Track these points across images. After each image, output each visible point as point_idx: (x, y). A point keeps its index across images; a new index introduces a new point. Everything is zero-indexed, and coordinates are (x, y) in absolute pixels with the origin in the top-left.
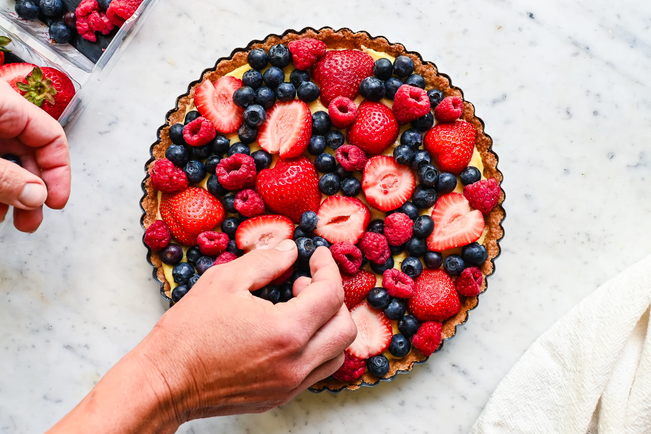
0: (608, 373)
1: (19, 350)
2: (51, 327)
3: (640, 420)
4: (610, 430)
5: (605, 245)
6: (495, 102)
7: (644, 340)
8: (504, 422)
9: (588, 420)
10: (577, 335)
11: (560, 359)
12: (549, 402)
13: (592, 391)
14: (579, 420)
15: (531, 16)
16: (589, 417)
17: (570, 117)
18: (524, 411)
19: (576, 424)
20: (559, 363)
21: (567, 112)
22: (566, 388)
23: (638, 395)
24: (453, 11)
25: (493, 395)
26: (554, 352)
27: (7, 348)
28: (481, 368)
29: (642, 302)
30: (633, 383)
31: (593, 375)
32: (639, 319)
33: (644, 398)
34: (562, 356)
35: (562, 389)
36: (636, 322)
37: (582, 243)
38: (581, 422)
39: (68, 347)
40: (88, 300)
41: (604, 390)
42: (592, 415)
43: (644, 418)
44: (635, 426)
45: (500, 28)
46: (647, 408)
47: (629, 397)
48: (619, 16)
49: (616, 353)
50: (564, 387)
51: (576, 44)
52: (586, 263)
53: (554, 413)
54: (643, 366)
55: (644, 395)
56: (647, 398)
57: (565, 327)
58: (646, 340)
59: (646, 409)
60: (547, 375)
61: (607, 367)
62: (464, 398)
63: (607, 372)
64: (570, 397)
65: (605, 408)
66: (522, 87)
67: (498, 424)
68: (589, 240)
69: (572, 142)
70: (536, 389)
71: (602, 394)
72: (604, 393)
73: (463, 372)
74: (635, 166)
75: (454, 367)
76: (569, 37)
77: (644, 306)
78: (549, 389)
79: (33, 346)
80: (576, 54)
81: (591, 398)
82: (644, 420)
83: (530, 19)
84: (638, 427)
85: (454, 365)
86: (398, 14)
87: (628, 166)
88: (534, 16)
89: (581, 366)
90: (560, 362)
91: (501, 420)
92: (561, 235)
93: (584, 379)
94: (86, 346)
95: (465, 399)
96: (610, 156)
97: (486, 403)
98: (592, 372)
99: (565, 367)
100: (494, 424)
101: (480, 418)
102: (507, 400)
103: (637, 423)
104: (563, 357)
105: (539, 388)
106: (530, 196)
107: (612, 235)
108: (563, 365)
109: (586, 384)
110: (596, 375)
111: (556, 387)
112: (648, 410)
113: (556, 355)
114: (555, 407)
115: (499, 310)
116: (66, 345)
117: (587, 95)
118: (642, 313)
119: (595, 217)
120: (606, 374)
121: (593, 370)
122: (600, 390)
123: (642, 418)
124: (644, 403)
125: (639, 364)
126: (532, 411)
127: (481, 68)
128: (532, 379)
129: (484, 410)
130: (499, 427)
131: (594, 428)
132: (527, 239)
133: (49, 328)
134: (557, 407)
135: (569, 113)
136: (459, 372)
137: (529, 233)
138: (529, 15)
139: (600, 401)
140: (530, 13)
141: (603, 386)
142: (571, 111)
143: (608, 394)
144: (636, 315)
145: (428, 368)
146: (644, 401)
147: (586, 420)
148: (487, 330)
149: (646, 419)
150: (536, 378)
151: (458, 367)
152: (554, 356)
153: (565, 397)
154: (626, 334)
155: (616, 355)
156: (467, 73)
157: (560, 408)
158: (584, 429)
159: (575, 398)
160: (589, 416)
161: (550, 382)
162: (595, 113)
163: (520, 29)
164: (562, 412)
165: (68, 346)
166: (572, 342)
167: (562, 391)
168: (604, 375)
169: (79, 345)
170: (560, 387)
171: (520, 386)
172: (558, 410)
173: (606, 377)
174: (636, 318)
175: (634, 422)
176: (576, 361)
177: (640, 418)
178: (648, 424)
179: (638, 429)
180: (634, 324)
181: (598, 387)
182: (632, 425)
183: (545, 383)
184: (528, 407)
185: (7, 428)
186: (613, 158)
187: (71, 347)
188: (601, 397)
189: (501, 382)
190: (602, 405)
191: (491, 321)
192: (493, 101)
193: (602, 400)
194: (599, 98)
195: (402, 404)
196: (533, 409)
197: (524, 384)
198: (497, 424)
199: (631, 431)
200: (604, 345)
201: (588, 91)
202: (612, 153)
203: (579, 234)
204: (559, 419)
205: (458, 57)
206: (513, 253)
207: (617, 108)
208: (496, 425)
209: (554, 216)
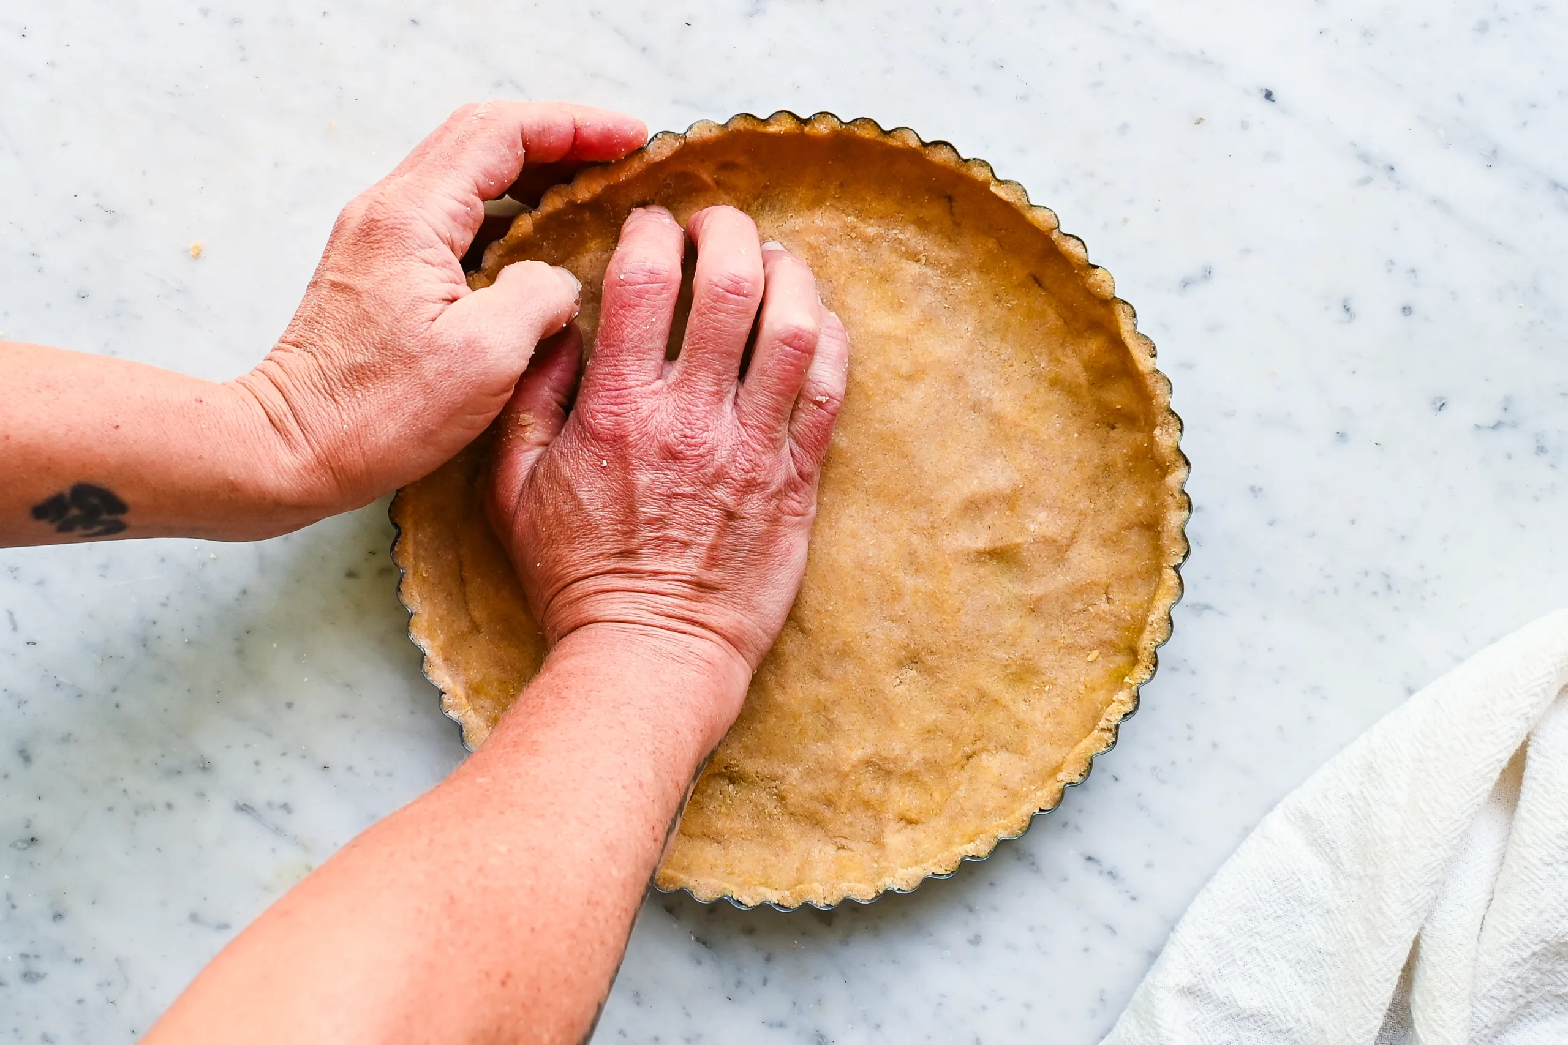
0: (1437, 882)
1: (137, 813)
2: (207, 765)
3: (1504, 987)
4: (1440, 1007)
5: (1423, 598)
6: (1186, 284)
7: (1513, 812)
8: (1202, 987)
9: (1392, 984)
10: (1365, 798)
11: (1328, 851)
12: (1302, 945)
13: (1402, 920)
14: (1371, 985)
15: (1269, 95)
16: (1394, 979)
17: (1351, 317)
18: (1245, 963)
19: (1365, 994)
20: (1325, 859)
21: (1345, 306)
22: (1341, 915)
23: (1499, 932)
24: (1099, 84)
25: (1177, 928)
26: (1315, 835)
27: (111, 809)
28: (1149, 865)
29: (1513, 728)
30: (1488, 906)
31: (1402, 886)
32: (1505, 764)
33: (1512, 938)
34: (1331, 843)
35: (1333, 917)
36: (1500, 771)
37: (1375, 593)
38: (1377, 990)
39: (244, 808)
40: (290, 705)
41: (1426, 919)
42: (1400, 973)
43: (1513, 983)
44: (1492, 1000)
45: (1199, 122)
46: (1519, 960)
47: (1479, 935)
48: (1461, 99)
49: (1455, 838)
50: (1336, 911)
51: (1365, 158)
52: (1381, 638)
53: (1314, 968)
54: (1511, 867)
55: (1512, 932)
56: (1518, 939)
57: (1340, 780)
58: (1518, 810)
59: (1517, 962)
60: (1298, 884)
61: (1435, 867)
62: (1111, 929)
63: (1433, 879)
64: (1351, 935)
65: (1428, 959)
66: (1246, 251)
67: (1190, 992)
68: (1389, 587)
69: (1354, 372)
70: (1274, 915)
71: (1422, 928)
72: (1426, 926)
73: (1110, 873)
74: (1493, 428)
75: (1090, 863)
76: (1352, 144)
77: (1517, 736)
78: (1303, 916)
79: (169, 806)
80: (1367, 180)
81: (1400, 937)
82: (1512, 986)
83: (1268, 103)
84: (1498, 1003)
85: (1089, 858)
86: (977, 88)
87: (1477, 427)
88: (1275, 96)
89: (1376, 866)
90: (1328, 856)
91: (1194, 981)
92: (1329, 577)
93: (1383, 894)
94: (286, 807)
95: (1114, 932)
96: (1438, 405)
97: (1163, 945)
98: (1401, 878)
99: (1338, 867)
100: (1179, 990)
101: (1149, 978)
102: (1208, 937)
103: (1495, 993)
104: (1334, 846)
105: (1280, 913)
106: (1261, 489)
107: (1439, 577)
108: (1334, 864)
109: (1387, 905)
110: (1411, 885)
111: (1318, 911)
112: (1520, 965)
113: (1319, 840)
114: (1316, 956)
115: (1189, 738)
116: (241, 803)
117: (1390, 271)
118: (1512, 750)
119: (1403, 538)
120: (1432, 883)
121: (1403, 875)
122: (1419, 918)
123: (1507, 982)
124: (1511, 949)
125: (1502, 864)
126: (1263, 964)
127: (1157, 210)
128: (1265, 893)
129: (1159, 960)
130: (1191, 997)
131: (1400, 1002)
132: (1253, 585)
133: (205, 766)
134: (1320, 956)
135: (1348, 310)
136: (1101, 872)
137: (1258, 571)
138: (1264, 93)
139: (1416, 943)
140: (1267, 90)
141: (1425, 911)
142: (1354, 306)
143: (1434, 927)
144: (1500, 756)
145: (1033, 864)
146: (1512, 944)
147: (1388, 985)
148: (1162, 782)
149: (1516, 986)
150: (1275, 890)
151: (1098, 861)
152: (1316, 843)
153: (1338, 933)
154: (1477, 796)
155: (1455, 842)
156: (1126, 220)
157: (1327, 958)
158: (1384, 1004)
159: (1363, 935)
160: (1394, 975)
161: (1304, 901)
162: (1406, 310)
163: (1244, 125)
164: (1333, 968)
165: (244, 804)
166: (1354, 813)
167: (1332, 920)
168: (1428, 886)
169: (270, 804)
170: (1328, 911)
171: (1239, 908)
172: (1323, 962)
173: (1432, 891)
174: (1500, 761)
175: (1489, 990)
176: (1365, 856)
177: (1503, 984)
178: (1521, 996)
179: (1499, 1007)
180: (1496, 776)
181: (1415, 913)
182: (1484, 996)
183: (1293, 902)
184: (1254, 953)
185: (109, 984)
186: (1442, 409)
187: (252, 809)
188: (1419, 934)
189: (1197, 899)
190: (1422, 951)
191: (1173, 763)
192: (1182, 282)
193: (1421, 942)
194: (1416, 277)
195: (976, 941)
196: (1268, 960)
197: (1248, 905)
198: (1186, 990)
199: (1484, 1010)
200: (1429, 821)
201: (1391, 262)
202: (1441, 399)
203: (1367, 574)
204: (1325, 983)
205: (1106, 184)
206: (1221, 613)
207: (1454, 299)
208: (1184, 992)
209: (1314, 535)
